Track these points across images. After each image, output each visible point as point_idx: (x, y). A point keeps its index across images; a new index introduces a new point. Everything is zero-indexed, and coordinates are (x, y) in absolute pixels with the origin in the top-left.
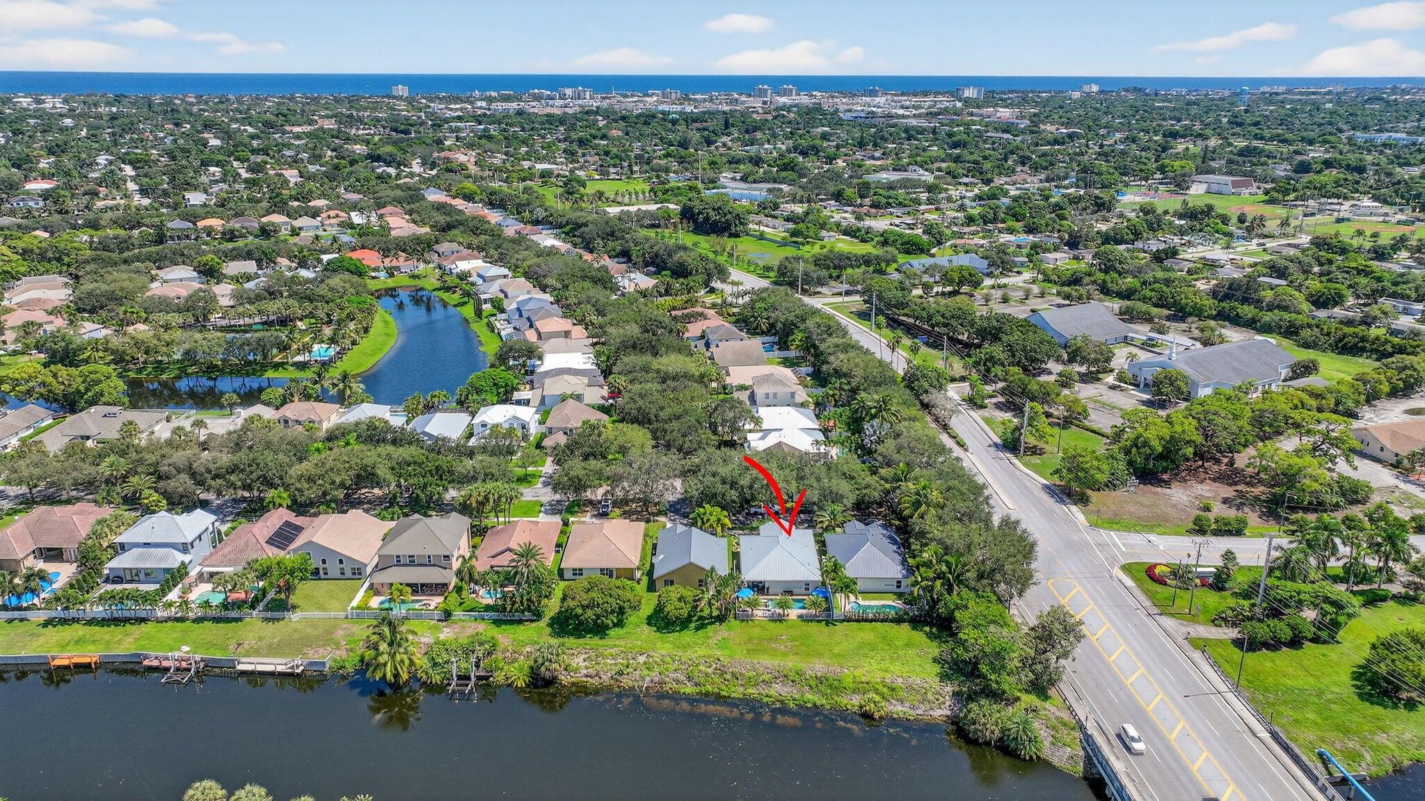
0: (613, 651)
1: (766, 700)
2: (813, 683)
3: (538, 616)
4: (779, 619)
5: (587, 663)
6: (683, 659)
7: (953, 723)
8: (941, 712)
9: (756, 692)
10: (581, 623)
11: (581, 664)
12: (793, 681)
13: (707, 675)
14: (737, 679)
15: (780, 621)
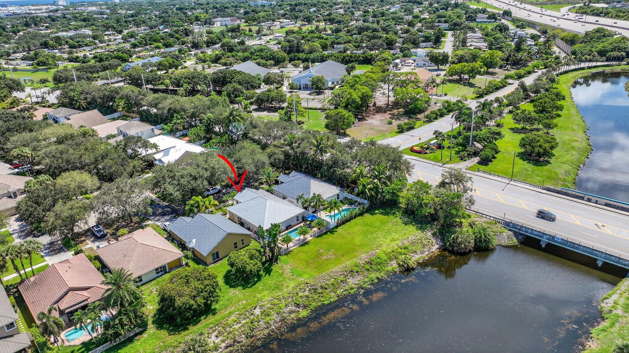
0: (233, 317)
1: (352, 292)
2: (368, 267)
3: (144, 327)
4: (304, 243)
5: (220, 338)
6: (286, 295)
7: (444, 250)
8: (435, 248)
9: (342, 290)
10: (195, 311)
11: (216, 341)
12: (357, 272)
13: (307, 296)
14: (326, 289)
15: (307, 243)
